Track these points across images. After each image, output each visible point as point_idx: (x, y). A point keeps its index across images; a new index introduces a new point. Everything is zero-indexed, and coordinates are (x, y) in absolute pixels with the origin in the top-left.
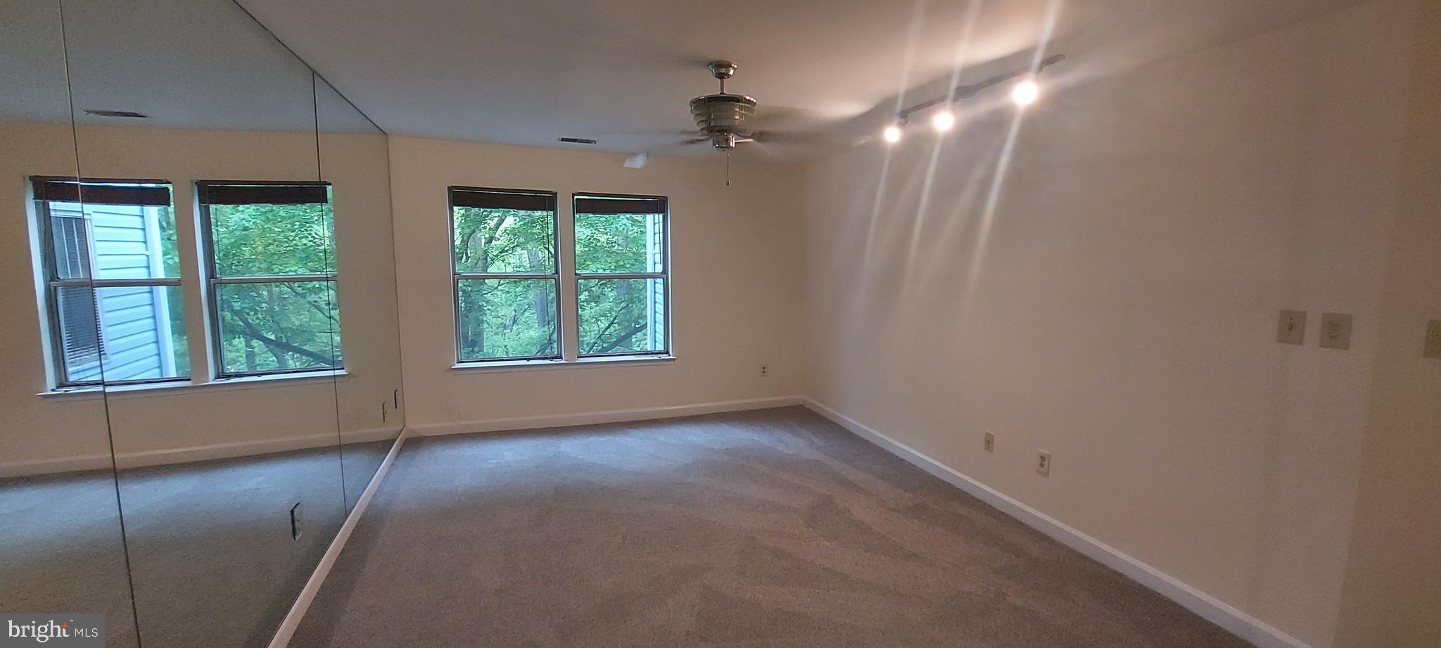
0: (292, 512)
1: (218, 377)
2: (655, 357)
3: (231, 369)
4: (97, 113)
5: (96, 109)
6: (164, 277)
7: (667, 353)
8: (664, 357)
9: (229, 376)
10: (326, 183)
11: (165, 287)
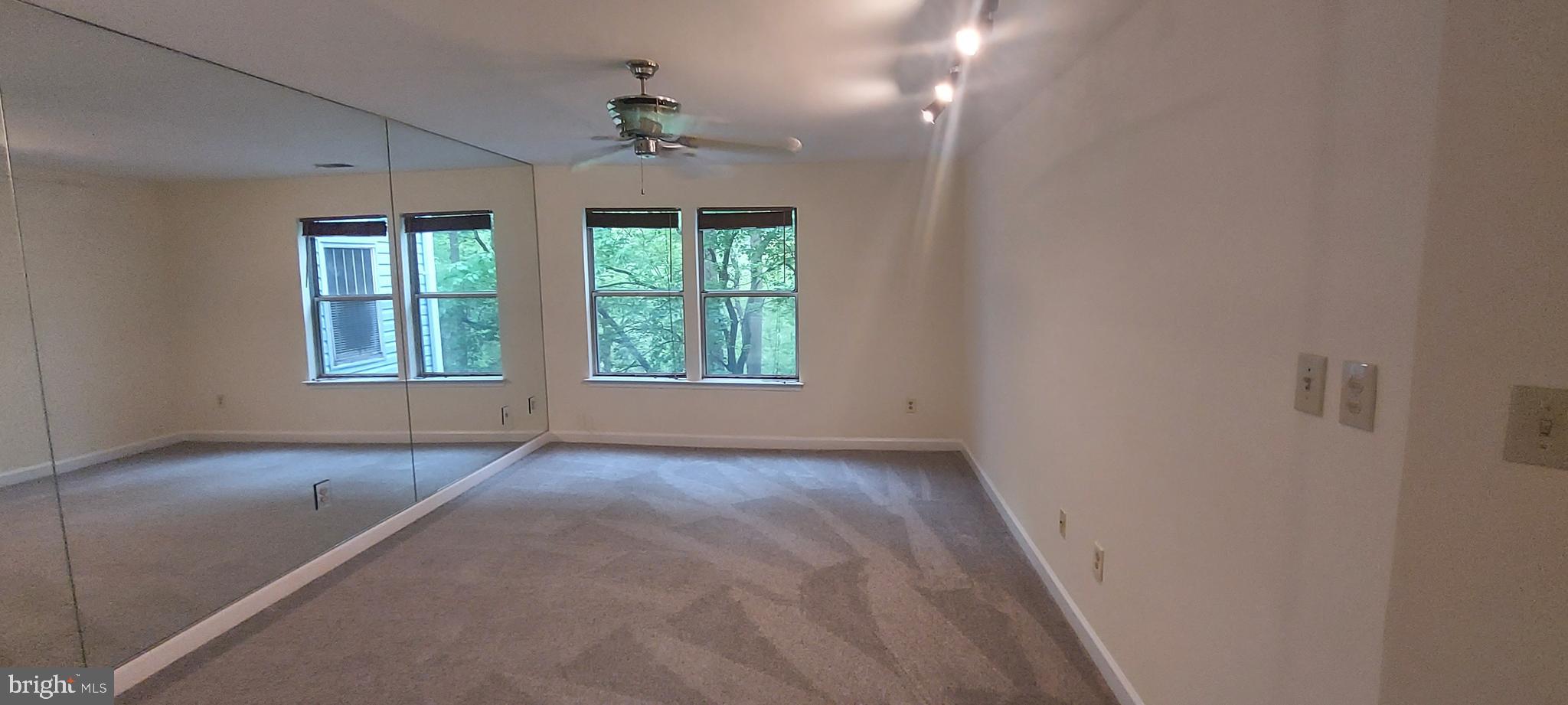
0: (315, 486)
1: (419, 375)
2: (781, 382)
3: (428, 370)
4: (324, 166)
5: (324, 163)
6: (436, 291)
7: (797, 378)
8: (794, 382)
9: (426, 376)
10: (488, 211)
11: (436, 299)
